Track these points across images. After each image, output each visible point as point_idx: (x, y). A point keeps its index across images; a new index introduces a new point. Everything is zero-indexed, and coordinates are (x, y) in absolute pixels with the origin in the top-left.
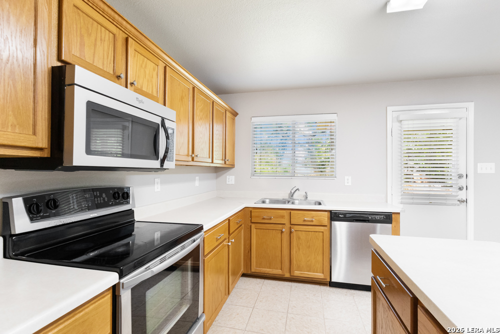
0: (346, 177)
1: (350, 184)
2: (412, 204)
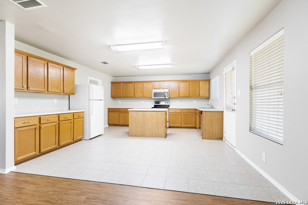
0: (220, 100)
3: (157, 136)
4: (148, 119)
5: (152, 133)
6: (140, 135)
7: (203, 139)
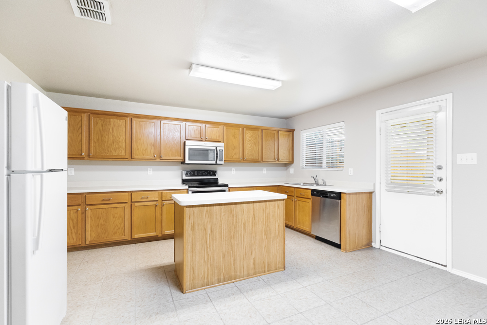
0: (350, 169)
1: (352, 174)
2: (395, 192)
3: (266, 269)
4: (244, 224)
5: (254, 264)
6: (222, 277)
7: (346, 252)
